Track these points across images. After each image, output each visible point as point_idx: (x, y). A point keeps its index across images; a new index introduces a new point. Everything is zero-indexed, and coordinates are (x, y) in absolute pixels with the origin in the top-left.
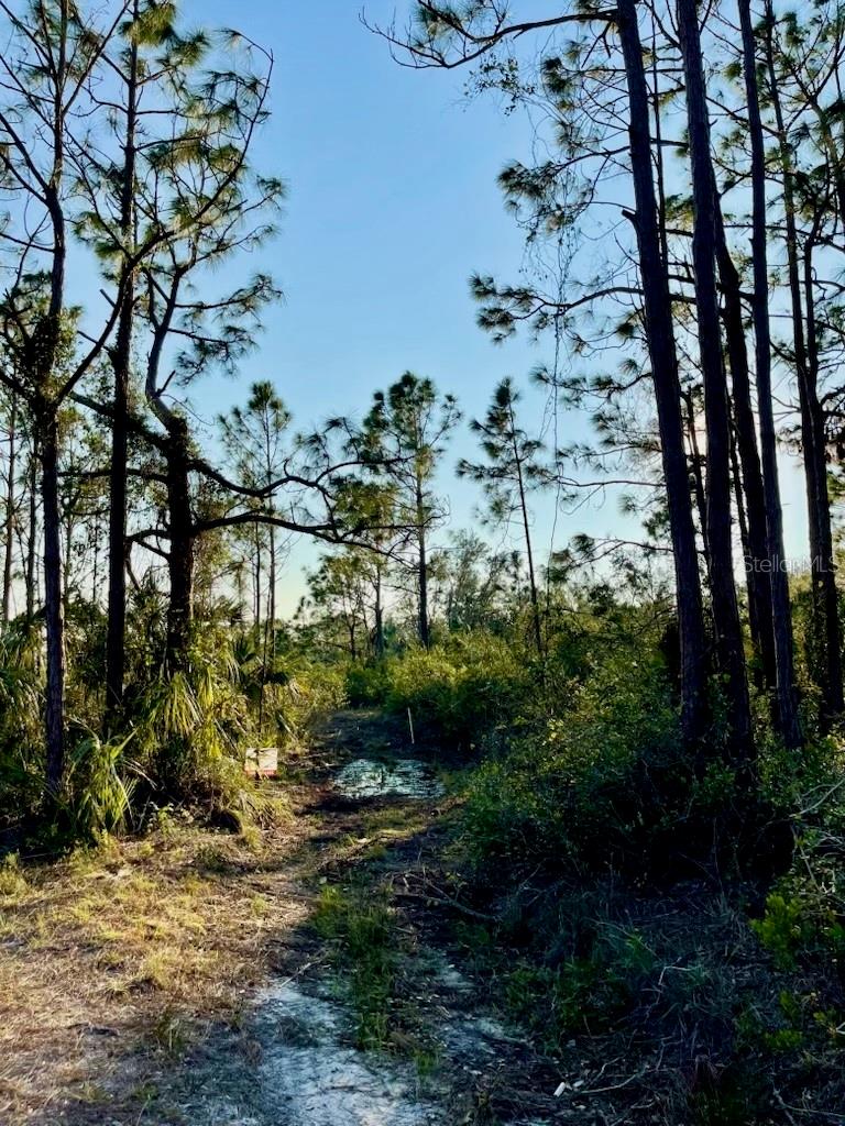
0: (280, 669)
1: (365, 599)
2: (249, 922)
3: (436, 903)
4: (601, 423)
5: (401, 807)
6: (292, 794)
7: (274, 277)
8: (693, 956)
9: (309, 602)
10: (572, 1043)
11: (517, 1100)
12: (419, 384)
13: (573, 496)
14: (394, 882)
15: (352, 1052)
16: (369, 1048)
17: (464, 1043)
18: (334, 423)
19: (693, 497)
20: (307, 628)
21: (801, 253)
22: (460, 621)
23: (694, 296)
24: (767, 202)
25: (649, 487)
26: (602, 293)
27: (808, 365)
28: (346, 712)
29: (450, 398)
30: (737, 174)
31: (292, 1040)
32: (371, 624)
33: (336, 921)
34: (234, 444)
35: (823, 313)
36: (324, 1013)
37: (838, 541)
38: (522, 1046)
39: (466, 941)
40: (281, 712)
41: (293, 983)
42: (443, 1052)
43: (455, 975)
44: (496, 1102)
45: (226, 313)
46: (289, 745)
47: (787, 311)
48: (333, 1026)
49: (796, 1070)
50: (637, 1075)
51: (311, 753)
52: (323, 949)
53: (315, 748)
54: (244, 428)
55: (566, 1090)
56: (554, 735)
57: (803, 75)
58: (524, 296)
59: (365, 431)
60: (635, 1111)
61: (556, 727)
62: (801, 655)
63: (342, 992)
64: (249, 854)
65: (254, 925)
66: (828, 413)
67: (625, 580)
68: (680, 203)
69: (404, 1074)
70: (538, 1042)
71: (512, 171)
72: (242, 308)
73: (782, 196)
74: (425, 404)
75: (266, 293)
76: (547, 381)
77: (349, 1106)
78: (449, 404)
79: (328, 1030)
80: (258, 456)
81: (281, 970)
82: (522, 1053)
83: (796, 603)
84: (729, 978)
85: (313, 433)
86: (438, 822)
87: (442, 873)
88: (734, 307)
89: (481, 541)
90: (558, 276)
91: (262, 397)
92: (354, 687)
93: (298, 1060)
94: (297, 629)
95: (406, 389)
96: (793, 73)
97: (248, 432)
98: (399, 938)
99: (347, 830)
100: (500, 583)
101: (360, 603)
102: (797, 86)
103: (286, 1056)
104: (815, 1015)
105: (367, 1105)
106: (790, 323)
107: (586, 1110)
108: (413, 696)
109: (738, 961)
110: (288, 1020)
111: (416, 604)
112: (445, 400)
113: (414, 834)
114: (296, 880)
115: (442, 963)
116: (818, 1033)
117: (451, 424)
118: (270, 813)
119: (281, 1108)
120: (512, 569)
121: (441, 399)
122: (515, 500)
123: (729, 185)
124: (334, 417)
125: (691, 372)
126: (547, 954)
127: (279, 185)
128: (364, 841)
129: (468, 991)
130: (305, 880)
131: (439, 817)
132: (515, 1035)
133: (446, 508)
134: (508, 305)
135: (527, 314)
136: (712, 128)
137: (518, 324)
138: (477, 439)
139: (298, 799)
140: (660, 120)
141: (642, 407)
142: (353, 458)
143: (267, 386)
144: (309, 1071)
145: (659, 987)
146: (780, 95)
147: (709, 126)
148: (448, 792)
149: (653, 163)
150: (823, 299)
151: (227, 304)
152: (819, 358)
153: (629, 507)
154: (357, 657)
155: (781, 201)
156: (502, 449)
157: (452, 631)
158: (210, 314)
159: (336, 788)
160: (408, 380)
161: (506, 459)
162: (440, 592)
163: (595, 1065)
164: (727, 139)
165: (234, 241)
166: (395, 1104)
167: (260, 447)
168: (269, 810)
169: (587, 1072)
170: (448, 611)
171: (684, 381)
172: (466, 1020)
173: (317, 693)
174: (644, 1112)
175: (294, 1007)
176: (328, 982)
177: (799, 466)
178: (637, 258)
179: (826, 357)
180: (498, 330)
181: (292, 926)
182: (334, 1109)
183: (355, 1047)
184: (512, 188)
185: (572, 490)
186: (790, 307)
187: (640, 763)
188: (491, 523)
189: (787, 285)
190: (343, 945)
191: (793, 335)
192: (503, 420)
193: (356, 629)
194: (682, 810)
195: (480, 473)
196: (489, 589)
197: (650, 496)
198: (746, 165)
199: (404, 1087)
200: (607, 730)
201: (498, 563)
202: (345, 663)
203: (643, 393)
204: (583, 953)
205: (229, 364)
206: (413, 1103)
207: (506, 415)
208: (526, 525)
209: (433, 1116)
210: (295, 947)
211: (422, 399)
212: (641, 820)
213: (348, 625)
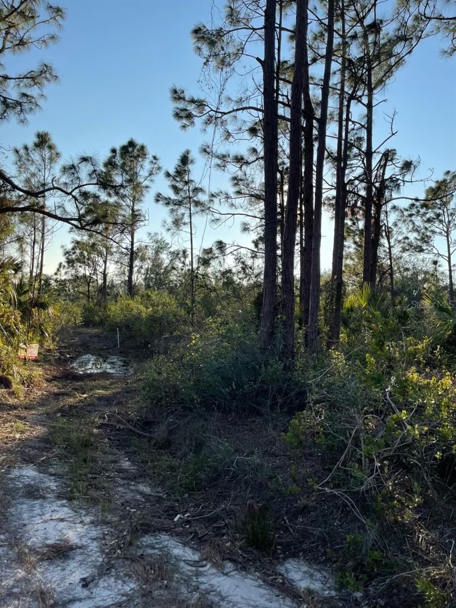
0: (43, 301)
1: (98, 268)
2: (11, 435)
3: (122, 427)
4: (235, 182)
5: (108, 380)
6: (46, 370)
7: (54, 67)
8: (252, 453)
9: (64, 266)
10: (186, 495)
11: (153, 523)
12: (138, 147)
13: (217, 220)
14: (100, 417)
15: (64, 502)
16: (74, 499)
17: (129, 496)
18: (85, 159)
19: (278, 228)
20: (62, 281)
21: (346, 103)
22: (151, 285)
23: (290, 118)
24: (332, 71)
25: (257, 219)
26: (243, 109)
27: (342, 165)
28: (82, 329)
29: (155, 158)
30: (319, 55)
31: (30, 495)
32: (100, 282)
33: (64, 436)
34: (23, 167)
35: (353, 138)
36: (51, 482)
37: (346, 258)
38: (160, 497)
39: (136, 446)
40: (42, 324)
41: (35, 467)
42: (116, 500)
43: (128, 463)
44: (142, 525)
45: (22, 84)
46: (46, 344)
47: (336, 135)
48: (55, 488)
49: (295, 507)
50: (218, 510)
51: (59, 349)
52: (55, 450)
53: (62, 347)
54: (30, 159)
55: (180, 518)
56: (194, 342)
57: (358, 7)
58: (201, 104)
59: (104, 170)
60: (214, 527)
61: (196, 338)
62: (322, 312)
63: (63, 472)
64: (16, 400)
65: (14, 437)
66: (350, 192)
67: (240, 269)
68: (288, 66)
69: (93, 512)
70: (169, 495)
71: (200, 29)
72: (32, 83)
73: (340, 70)
74: (140, 159)
75: (48, 76)
76: (209, 153)
77: (59, 528)
78: (154, 161)
79: (52, 491)
80: (38, 176)
81: (28, 460)
82: (159, 500)
83: (323, 288)
84: (269, 463)
85: (72, 163)
86: (127, 388)
87: (126, 412)
88: (310, 126)
89: (167, 242)
90: (219, 88)
91: (43, 141)
92: (88, 316)
93: (33, 506)
94: (56, 281)
95: (130, 149)
96: (354, 4)
97: (33, 161)
98: (99, 445)
99: (76, 389)
100: (175, 266)
101: (95, 270)
102: (355, 12)
103: (25, 504)
104: (308, 480)
105: (70, 528)
106: (336, 141)
107: (190, 527)
108: (121, 321)
109: (274, 455)
110: (29, 485)
111: (127, 274)
112: (152, 158)
113: (114, 393)
114: (43, 414)
115: (121, 457)
116: (308, 489)
117: (154, 172)
118: (31, 379)
119: (19, 530)
120: (182, 259)
121: (150, 157)
122: (186, 219)
123: (314, 60)
124: (85, 155)
125: (284, 160)
126: (179, 454)
127: (61, 11)
128: (85, 395)
129: (134, 471)
130: (48, 414)
131: (129, 385)
132: (157, 492)
133: (147, 216)
134: (191, 108)
135: (201, 115)
136: (309, 26)
137: (196, 120)
138: (168, 182)
139: (49, 372)
140: (283, 17)
141: (257, 176)
142: (95, 181)
143: (46, 134)
144: (39, 511)
145: (234, 467)
146: (345, 16)
147: (308, 24)
148: (135, 373)
149: (276, 37)
150: (353, 129)
151: (23, 78)
152: (348, 163)
153: (246, 228)
154: (90, 300)
155: (339, 73)
156: (182, 189)
157: (146, 289)
158: (12, 83)
159: (73, 368)
160: (131, 144)
161: (183, 196)
162: (142, 268)
163: (197, 506)
164: (316, 35)
165: (30, 41)
166: (86, 527)
167: (40, 171)
168: (30, 377)
169: (192, 509)
170: (145, 279)
171: (281, 165)
172: (131, 485)
173: (65, 316)
174: (219, 528)
175: (34, 479)
176: (55, 467)
177: (332, 218)
178: (262, 90)
179: (352, 162)
180: (184, 121)
181: (37, 438)
182: (51, 531)
183: (66, 499)
184: (199, 39)
185: (217, 216)
186: (337, 133)
187: (237, 358)
188: (172, 231)
189: (337, 121)
190: (66, 448)
191: (337, 148)
192: (183, 174)
193: (91, 284)
194: (255, 382)
195: (168, 201)
196: (169, 268)
197: (257, 225)
198: (323, 52)
199: (92, 518)
200: (221, 341)
201: (175, 255)
202: (84, 301)
203: (259, 167)
204: (197, 452)
205: (22, 117)
206: (96, 526)
207: (185, 170)
208: (191, 234)
209: (106, 532)
210: (39, 448)
211: (139, 156)
212: (234, 386)
213: (86, 281)
